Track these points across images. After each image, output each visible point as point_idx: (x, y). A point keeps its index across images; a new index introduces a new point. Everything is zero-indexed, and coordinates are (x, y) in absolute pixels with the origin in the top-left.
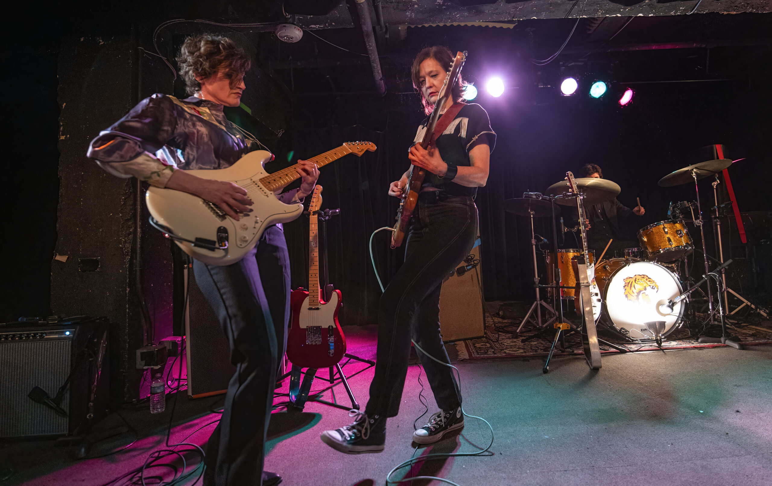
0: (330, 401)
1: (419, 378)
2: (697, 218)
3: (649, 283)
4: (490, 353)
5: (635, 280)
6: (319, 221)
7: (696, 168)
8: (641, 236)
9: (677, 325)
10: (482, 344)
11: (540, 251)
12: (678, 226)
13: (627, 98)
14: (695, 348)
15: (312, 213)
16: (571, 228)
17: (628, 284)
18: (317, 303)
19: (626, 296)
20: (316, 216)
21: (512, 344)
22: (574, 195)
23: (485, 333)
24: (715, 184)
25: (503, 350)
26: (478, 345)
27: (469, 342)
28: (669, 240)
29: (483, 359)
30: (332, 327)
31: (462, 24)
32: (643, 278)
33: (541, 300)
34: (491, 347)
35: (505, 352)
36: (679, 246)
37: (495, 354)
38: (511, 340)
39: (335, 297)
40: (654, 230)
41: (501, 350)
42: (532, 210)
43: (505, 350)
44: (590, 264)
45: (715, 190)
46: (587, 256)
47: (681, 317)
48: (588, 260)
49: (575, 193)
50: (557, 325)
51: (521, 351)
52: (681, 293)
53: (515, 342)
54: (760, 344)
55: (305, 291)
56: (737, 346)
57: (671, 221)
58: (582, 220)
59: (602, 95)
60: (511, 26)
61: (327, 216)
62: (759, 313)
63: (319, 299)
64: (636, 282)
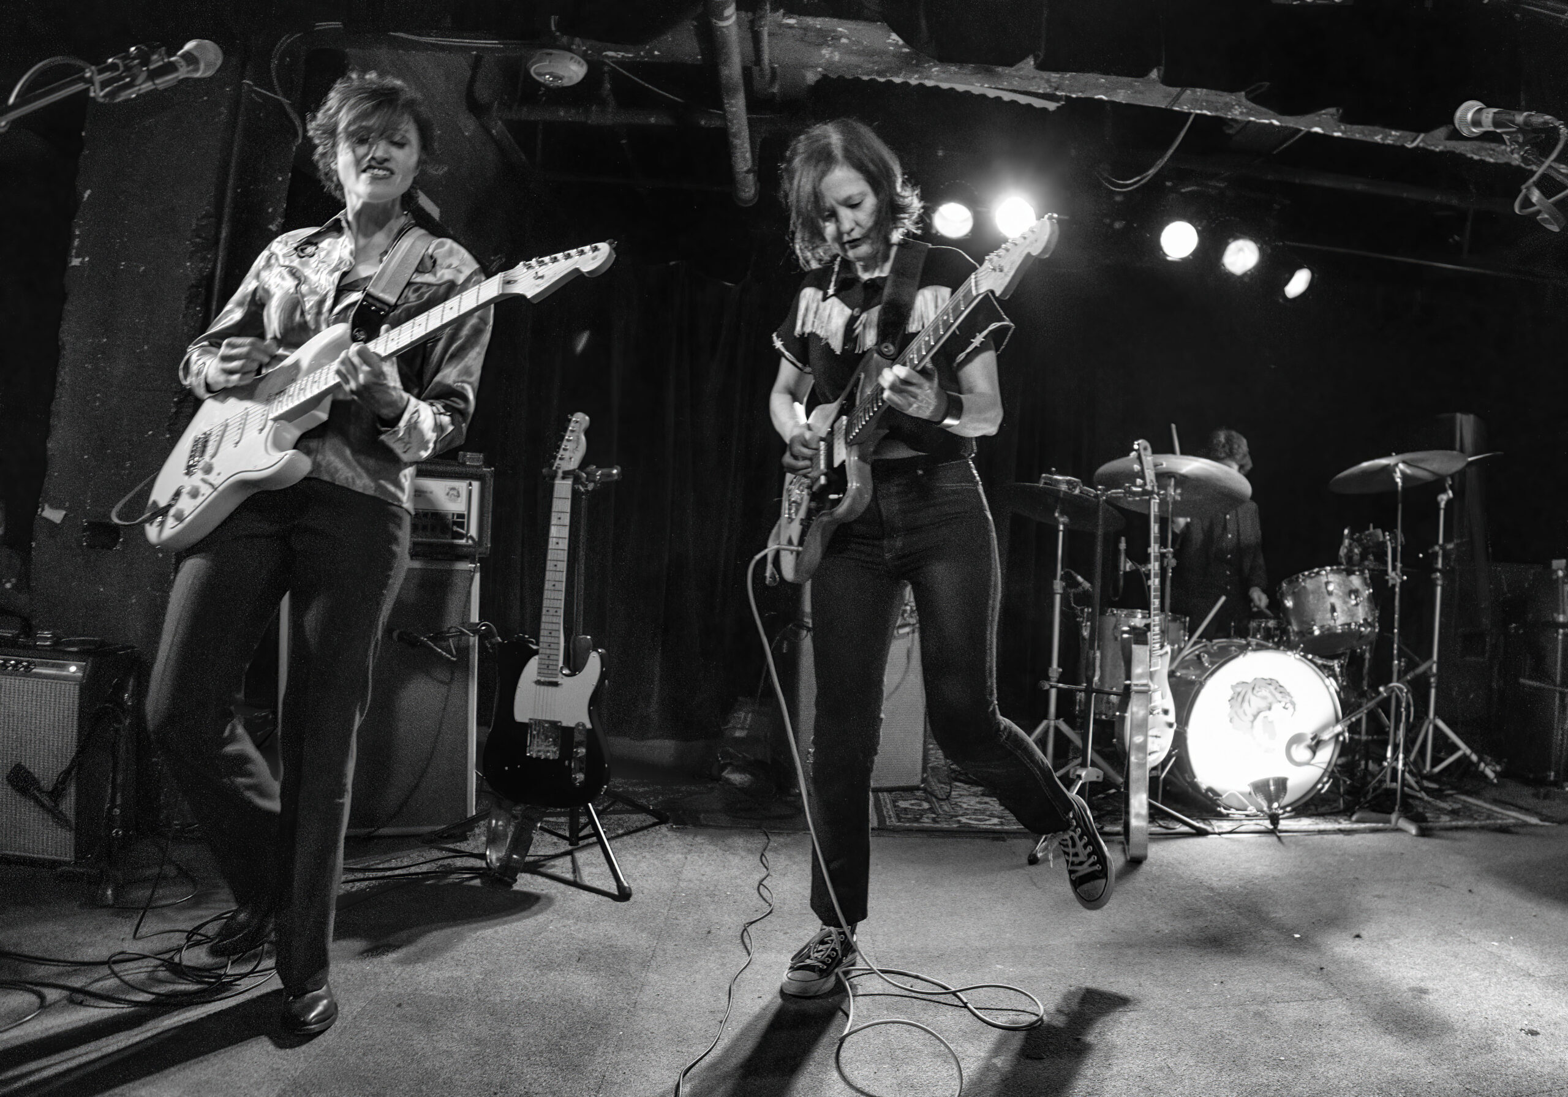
0: (569, 876)
1: (762, 855)
2: (1394, 568)
3: (1279, 696)
4: (926, 820)
5: (1253, 689)
6: (575, 493)
7: (1404, 462)
8: (1283, 596)
9: (1320, 786)
10: (913, 802)
11: (1073, 608)
12: (1356, 581)
13: (1299, 283)
14: (1341, 831)
15: (560, 474)
16: (1140, 564)
17: (1239, 696)
18: (554, 672)
19: (1231, 721)
20: (569, 482)
21: (979, 806)
22: (1145, 492)
23: (924, 780)
24: (1443, 499)
25: (956, 816)
26: (903, 804)
27: (885, 797)
28: (1333, 609)
29: (909, 831)
30: (583, 725)
31: (945, 86)
32: (1270, 684)
33: (1057, 717)
34: (932, 810)
35: (959, 821)
36: (1349, 625)
37: (937, 822)
38: (978, 799)
39: (594, 664)
40: (1309, 584)
41: (952, 816)
42: (1062, 514)
43: (960, 818)
44: (1162, 647)
45: (1442, 513)
46: (1157, 629)
47: (1330, 770)
48: (1158, 637)
49: (1149, 488)
50: (1076, 770)
51: (995, 821)
52: (1338, 721)
53: (986, 803)
54: (1457, 829)
55: (532, 643)
56: (1413, 830)
57: (1343, 570)
58: (1157, 549)
59: (1250, 270)
60: (1052, 106)
61: (590, 482)
62: (1483, 774)
63: (561, 664)
64: (1255, 692)
